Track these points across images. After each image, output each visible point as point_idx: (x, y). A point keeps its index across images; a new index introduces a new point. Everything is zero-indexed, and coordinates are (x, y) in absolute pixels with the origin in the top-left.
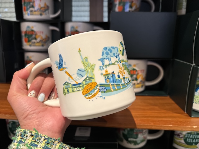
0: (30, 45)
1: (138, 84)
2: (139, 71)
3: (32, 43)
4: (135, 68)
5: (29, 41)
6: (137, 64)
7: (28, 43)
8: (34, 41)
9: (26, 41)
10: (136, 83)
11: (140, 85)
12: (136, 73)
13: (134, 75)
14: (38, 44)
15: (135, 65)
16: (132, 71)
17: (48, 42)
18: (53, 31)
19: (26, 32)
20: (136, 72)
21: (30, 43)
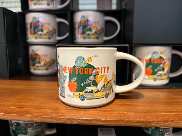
0: (36, 38)
1: (165, 75)
2: (166, 59)
3: (38, 35)
4: (162, 56)
5: (35, 33)
6: (164, 51)
7: (33, 36)
8: (40, 33)
9: (31, 34)
10: (163, 74)
11: (166, 76)
12: (163, 62)
13: (161, 64)
14: (44, 36)
15: (162, 53)
16: (159, 59)
17: (55, 35)
18: (59, 23)
19: (31, 24)
20: (163, 60)
21: (36, 36)
